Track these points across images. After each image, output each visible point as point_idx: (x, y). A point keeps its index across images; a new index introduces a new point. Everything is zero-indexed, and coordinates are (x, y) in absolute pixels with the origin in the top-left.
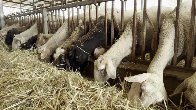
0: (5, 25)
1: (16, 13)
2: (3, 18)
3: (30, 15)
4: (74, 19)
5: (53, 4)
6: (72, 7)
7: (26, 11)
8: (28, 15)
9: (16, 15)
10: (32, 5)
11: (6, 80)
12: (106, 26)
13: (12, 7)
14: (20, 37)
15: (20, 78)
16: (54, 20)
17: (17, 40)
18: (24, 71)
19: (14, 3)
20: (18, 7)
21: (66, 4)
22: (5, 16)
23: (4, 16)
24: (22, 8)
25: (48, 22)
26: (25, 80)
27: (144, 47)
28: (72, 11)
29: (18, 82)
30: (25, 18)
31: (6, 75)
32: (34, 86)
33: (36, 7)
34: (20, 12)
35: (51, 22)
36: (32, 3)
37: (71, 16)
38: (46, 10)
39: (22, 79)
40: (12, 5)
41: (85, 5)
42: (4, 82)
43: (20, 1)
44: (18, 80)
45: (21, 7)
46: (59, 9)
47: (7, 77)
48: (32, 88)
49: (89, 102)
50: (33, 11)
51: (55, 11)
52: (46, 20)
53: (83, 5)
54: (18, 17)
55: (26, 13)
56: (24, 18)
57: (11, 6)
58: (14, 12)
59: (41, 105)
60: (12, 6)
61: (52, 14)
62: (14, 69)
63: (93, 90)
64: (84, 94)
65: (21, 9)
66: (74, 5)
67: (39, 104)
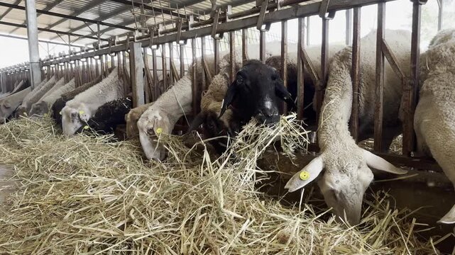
0: (42, 80)
1: (57, 56)
2: (37, 64)
3: (100, 56)
4: (205, 62)
5: (157, 31)
6: (202, 36)
7: (78, 50)
8: (96, 55)
9: (57, 59)
10: (95, 36)
11: (58, 198)
12: (285, 76)
13: (50, 42)
14: (76, 106)
15: (91, 195)
16: (159, 66)
17: (73, 115)
18: (98, 179)
19: (55, 34)
20: (64, 43)
21: (187, 28)
22: (42, 59)
23: (40, 60)
24: (73, 44)
25: (144, 70)
26: (102, 199)
27: (381, 122)
28: (203, 44)
29: (87, 203)
30: (90, 64)
31: (58, 187)
32: (132, 211)
33: (117, 37)
34: (67, 53)
35: (152, 72)
36: (95, 34)
37: (199, 55)
38: (141, 44)
39: (95, 197)
40: (52, 39)
41: (234, 30)
42: (55, 203)
43: (69, 28)
44: (85, 199)
45: (70, 41)
46: (170, 42)
47: (62, 193)
48: (128, 216)
49: (268, 246)
50: (92, 51)
51: (161, 46)
52: (139, 65)
53: (227, 31)
54: (62, 64)
55: (79, 54)
56: (85, 63)
57: (48, 40)
58: (55, 54)
59: (154, 252)
60: (52, 41)
61: (153, 52)
62: (74, 175)
63: (273, 221)
64: (253, 231)
65: (70, 45)
66: (208, 31)
67: (150, 251)
